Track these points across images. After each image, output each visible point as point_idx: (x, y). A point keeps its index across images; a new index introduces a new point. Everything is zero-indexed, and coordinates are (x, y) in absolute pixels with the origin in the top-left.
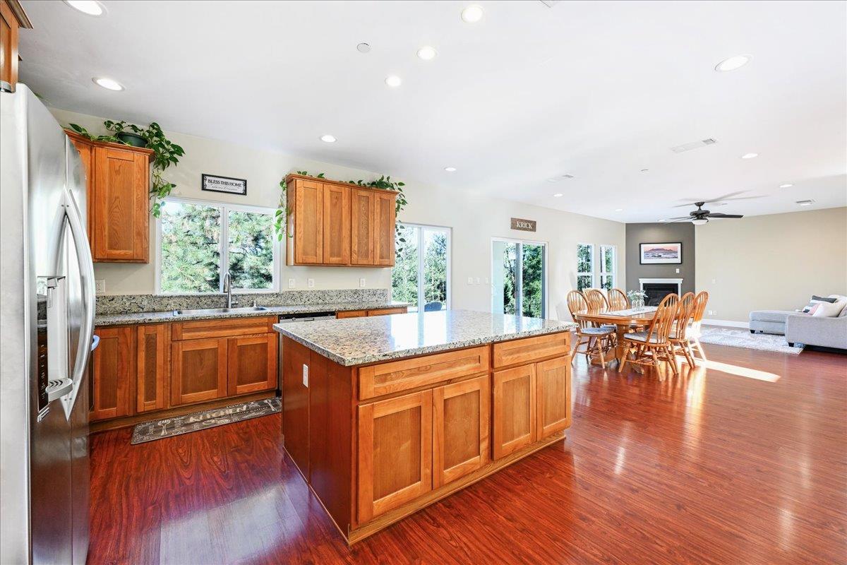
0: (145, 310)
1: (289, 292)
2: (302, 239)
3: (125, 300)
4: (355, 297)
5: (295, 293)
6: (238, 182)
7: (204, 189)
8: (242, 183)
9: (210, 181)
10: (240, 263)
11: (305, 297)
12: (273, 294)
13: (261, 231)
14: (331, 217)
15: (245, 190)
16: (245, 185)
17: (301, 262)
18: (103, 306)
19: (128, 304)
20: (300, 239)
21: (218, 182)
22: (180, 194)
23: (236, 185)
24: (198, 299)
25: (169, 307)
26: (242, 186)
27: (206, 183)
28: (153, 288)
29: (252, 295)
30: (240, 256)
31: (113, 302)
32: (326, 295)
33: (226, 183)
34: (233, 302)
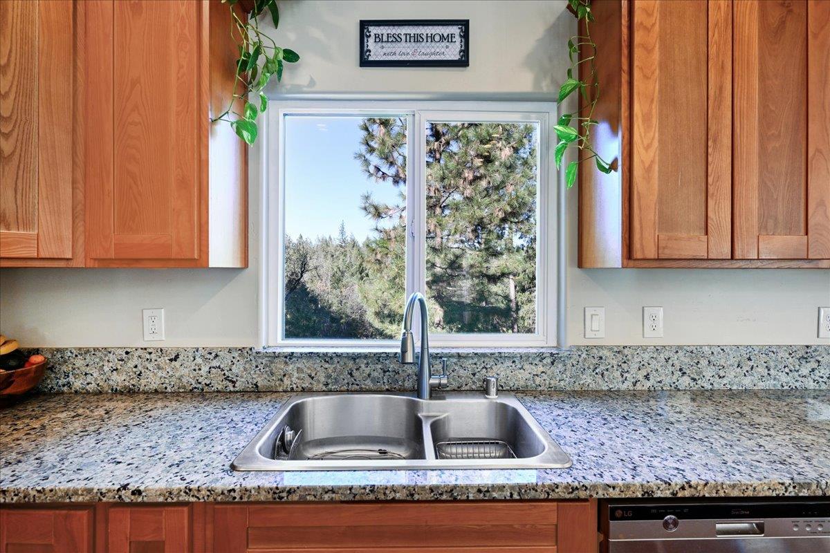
0: (239, 386)
1: (588, 349)
2: (656, 167)
3: (199, 360)
4: (805, 371)
5: (605, 353)
6: (446, 30)
7: (365, 62)
8: (455, 30)
9: (379, 38)
10: (459, 261)
11: (634, 366)
12: (541, 357)
13: (482, 218)
14: (763, 77)
15: (465, 52)
16: (465, 36)
17: (651, 253)
18: (160, 374)
19: (205, 369)
20: (648, 170)
21: (397, 39)
22: (312, 83)
23: (442, 38)
24: (351, 364)
25: (287, 381)
26: (457, 39)
27: (371, 44)
28: (256, 333)
29: (484, 355)
30: (458, 252)
31: (177, 364)
32: (704, 362)
33: (417, 39)
34: (434, 381)
